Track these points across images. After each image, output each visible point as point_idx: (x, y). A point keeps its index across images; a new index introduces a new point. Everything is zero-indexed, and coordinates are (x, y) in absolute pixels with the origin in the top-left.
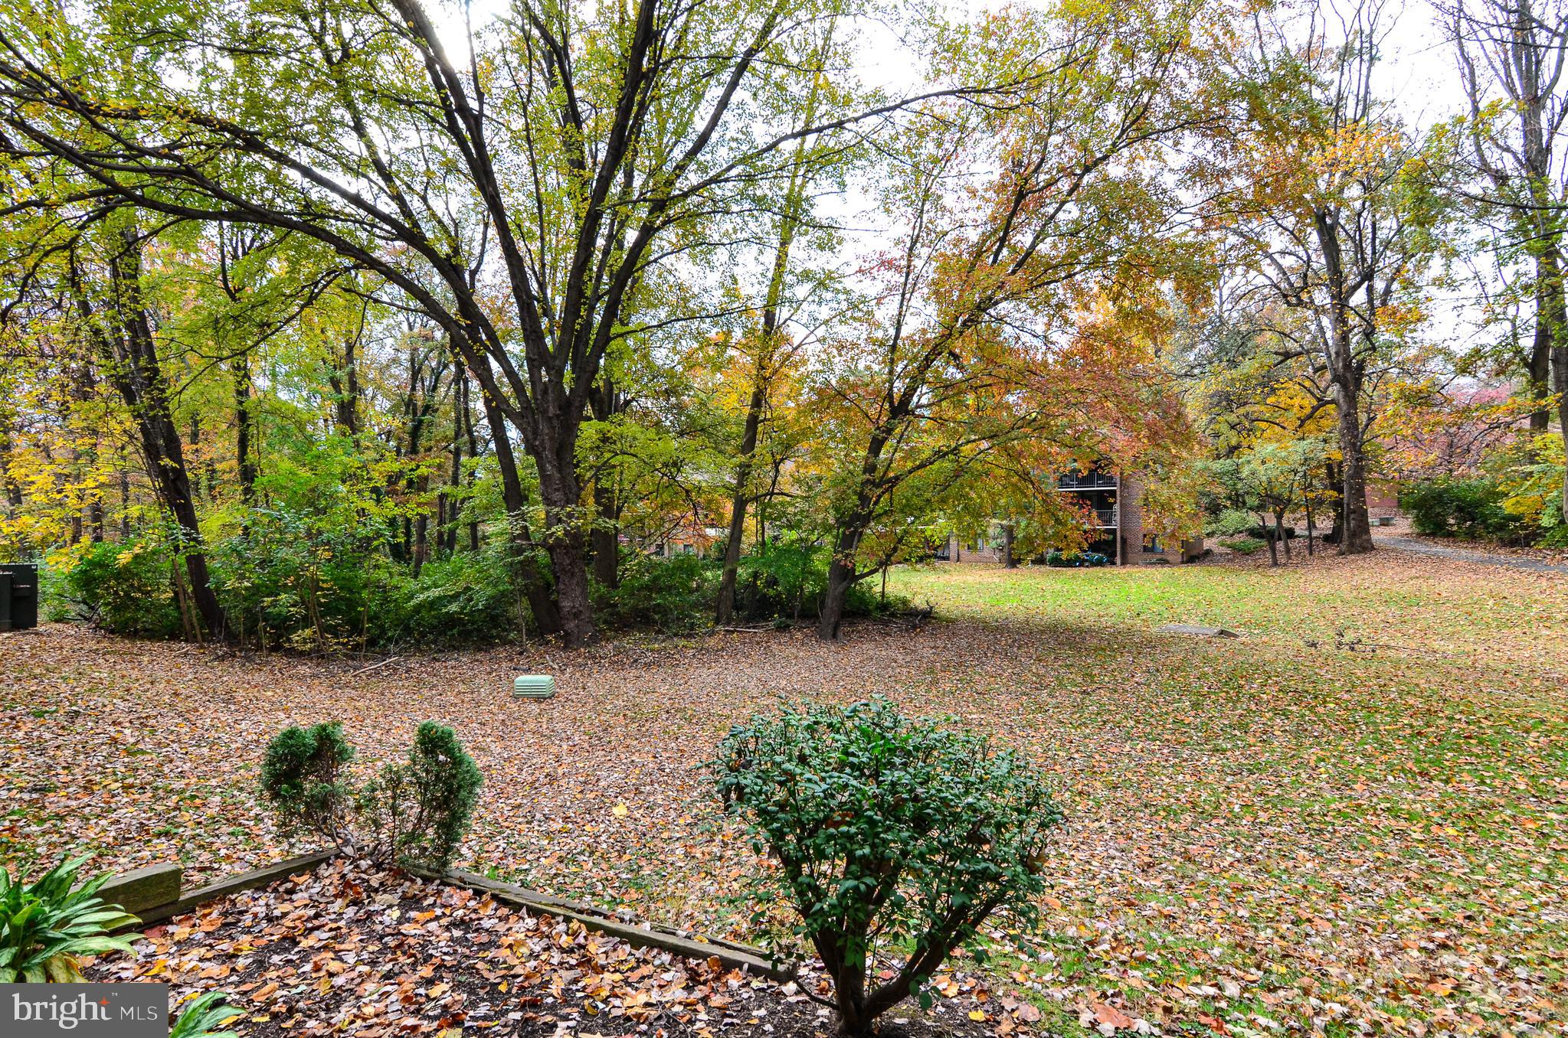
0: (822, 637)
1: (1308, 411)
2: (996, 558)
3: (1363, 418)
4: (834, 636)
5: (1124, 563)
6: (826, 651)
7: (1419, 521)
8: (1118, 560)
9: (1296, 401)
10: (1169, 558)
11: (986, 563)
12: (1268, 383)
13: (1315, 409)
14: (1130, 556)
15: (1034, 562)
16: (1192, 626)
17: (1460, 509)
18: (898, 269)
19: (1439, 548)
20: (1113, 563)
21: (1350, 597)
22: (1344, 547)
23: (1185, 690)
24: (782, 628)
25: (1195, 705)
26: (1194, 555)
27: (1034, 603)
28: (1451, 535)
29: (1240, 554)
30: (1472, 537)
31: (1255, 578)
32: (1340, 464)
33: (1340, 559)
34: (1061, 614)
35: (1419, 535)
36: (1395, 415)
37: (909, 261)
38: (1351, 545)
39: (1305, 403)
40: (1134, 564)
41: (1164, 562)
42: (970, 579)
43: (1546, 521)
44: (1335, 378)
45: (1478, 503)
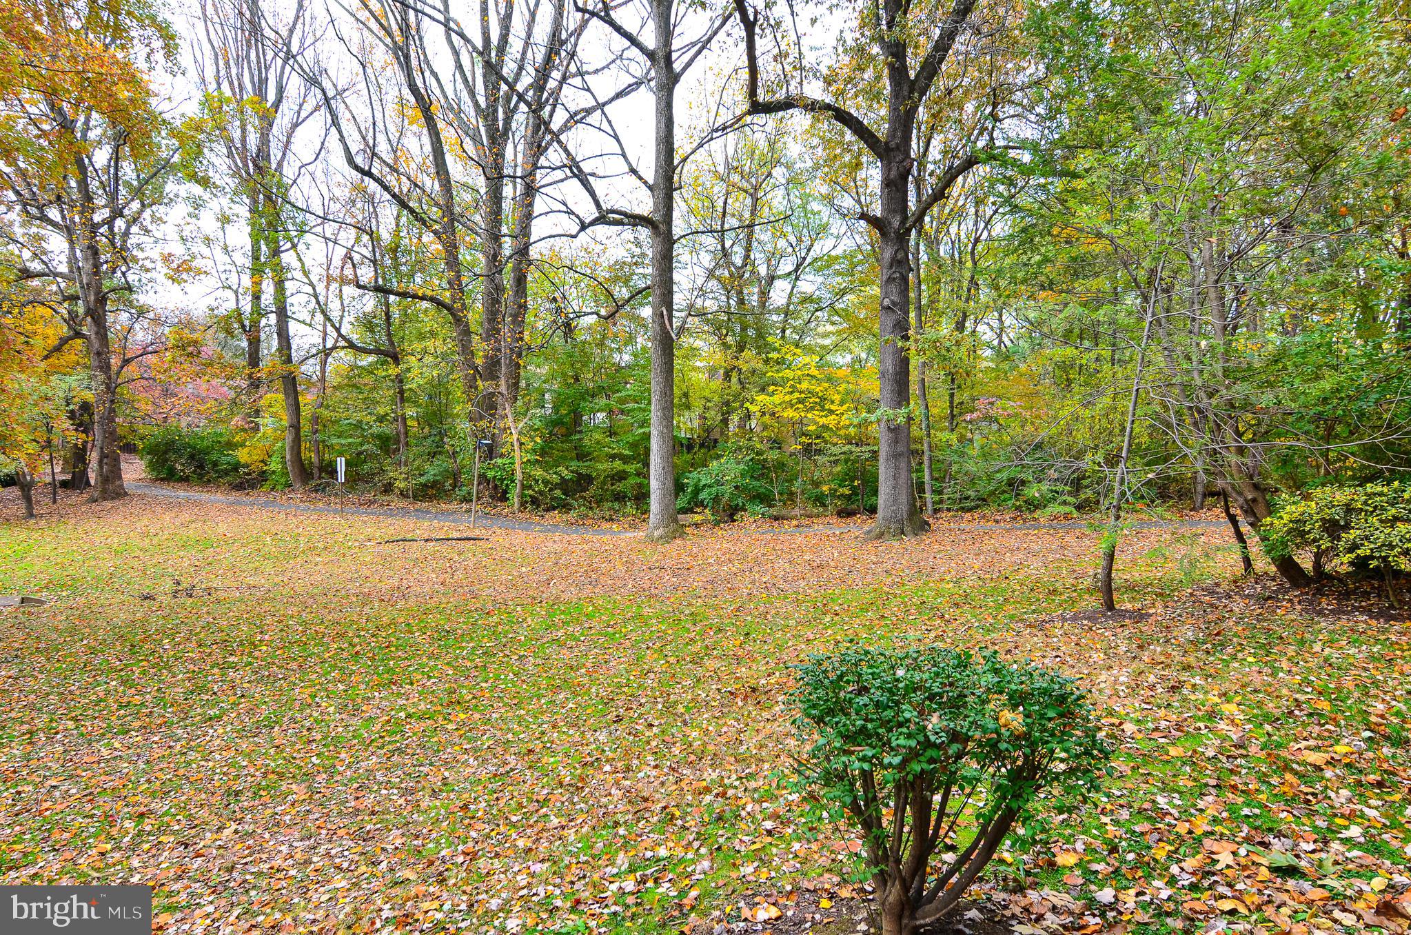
3: (115, 361)
7: (152, 466)
13: (67, 339)
17: (190, 457)
19: (181, 492)
22: (91, 493)
28: (185, 480)
30: (203, 481)
35: (154, 481)
38: (104, 491)
43: (275, 466)
44: (89, 312)
45: (207, 451)
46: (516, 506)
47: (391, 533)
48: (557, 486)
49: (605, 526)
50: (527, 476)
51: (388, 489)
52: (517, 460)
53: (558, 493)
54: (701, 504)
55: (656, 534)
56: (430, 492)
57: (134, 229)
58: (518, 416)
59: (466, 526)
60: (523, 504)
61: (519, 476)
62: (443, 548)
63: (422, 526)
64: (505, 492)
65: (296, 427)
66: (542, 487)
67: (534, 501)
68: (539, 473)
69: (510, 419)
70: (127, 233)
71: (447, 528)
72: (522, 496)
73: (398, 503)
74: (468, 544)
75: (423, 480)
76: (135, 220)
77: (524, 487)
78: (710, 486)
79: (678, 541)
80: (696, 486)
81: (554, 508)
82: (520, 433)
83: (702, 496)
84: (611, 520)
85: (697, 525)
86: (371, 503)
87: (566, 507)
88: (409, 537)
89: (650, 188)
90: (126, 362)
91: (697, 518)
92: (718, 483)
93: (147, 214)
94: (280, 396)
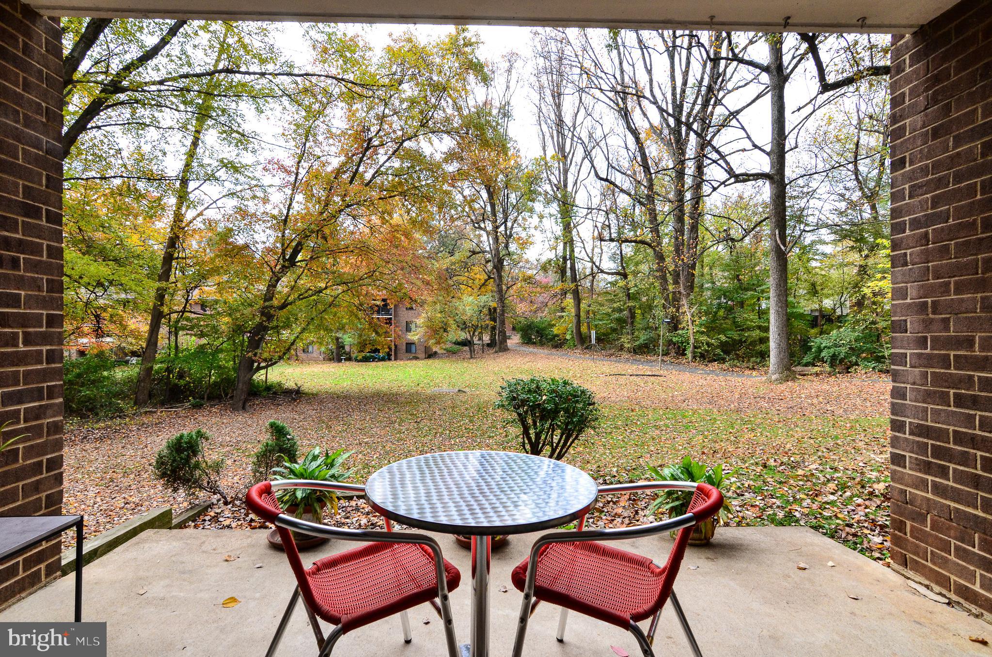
0: (235, 409)
1: (483, 281)
2: (321, 358)
3: (504, 287)
4: (244, 408)
5: (396, 359)
6: (241, 418)
7: (523, 337)
8: (393, 358)
9: (478, 276)
10: (419, 356)
11: (316, 361)
12: (466, 266)
13: (486, 281)
14: (399, 355)
15: (345, 360)
16: (445, 388)
17: (537, 332)
18: (289, 173)
19: (531, 349)
20: (390, 359)
21: (506, 371)
22: (497, 348)
23: (463, 416)
24: (197, 407)
25: (471, 421)
26: (431, 355)
27: (360, 381)
28: (534, 343)
29: (451, 353)
30: (542, 344)
31: (465, 364)
32: (495, 309)
33: (496, 355)
34: (378, 386)
35: (523, 344)
36: (522, 287)
37: (298, 169)
38: (500, 348)
39: (482, 277)
40: (401, 360)
41: (416, 358)
42: (316, 370)
43: (568, 337)
44: (495, 267)
45: (544, 329)
46: (690, 358)
47: (615, 371)
48: (717, 347)
49: (747, 372)
50: (696, 340)
51: (621, 348)
52: (691, 332)
53: (718, 351)
54: (823, 361)
55: (774, 377)
56: (644, 349)
57: (515, 225)
58: (691, 305)
59: (656, 369)
60: (694, 357)
61: (692, 341)
62: (638, 380)
63: (632, 368)
64: (684, 350)
65: (578, 316)
66: (706, 347)
67: (702, 356)
68: (704, 338)
69: (686, 307)
70: (512, 228)
71: (645, 369)
72: (694, 352)
73: (625, 355)
74: (652, 378)
75: (637, 343)
76: (515, 221)
77: (695, 347)
78: (829, 348)
79: (790, 383)
80: (819, 347)
81: (715, 361)
82: (693, 316)
83: (823, 354)
84: (753, 369)
85: (817, 374)
86: (612, 355)
87: (723, 361)
88: (623, 373)
89: (768, 154)
90: (508, 288)
91: (816, 369)
92: (836, 346)
93: (520, 218)
94: (572, 301)
